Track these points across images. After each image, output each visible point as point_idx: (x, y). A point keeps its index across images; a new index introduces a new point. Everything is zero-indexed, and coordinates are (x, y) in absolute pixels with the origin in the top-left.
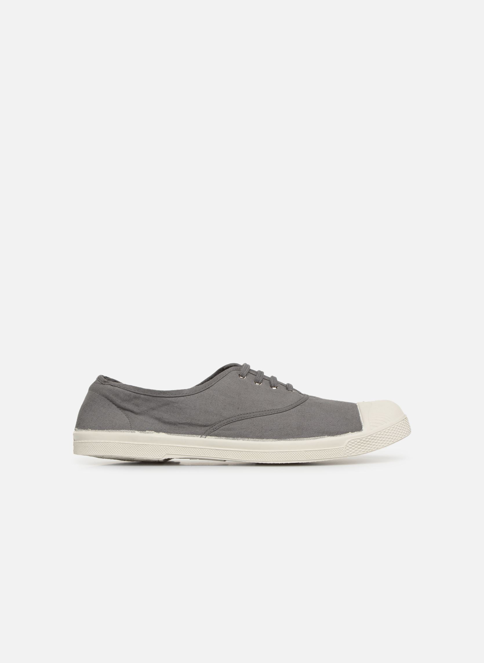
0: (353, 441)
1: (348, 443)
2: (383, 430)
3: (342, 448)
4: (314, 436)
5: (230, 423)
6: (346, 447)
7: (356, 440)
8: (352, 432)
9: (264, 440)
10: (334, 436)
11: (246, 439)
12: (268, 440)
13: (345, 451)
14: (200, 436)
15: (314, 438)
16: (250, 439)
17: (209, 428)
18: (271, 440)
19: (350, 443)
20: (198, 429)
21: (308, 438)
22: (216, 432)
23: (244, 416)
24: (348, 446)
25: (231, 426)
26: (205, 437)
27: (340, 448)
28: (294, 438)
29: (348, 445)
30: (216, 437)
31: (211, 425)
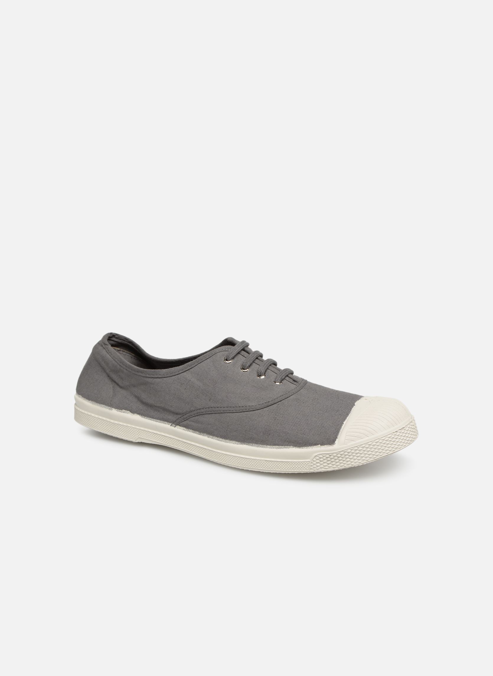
0: (321, 456)
1: (314, 457)
2: (362, 445)
3: (308, 462)
4: (279, 445)
5: (200, 415)
6: (312, 461)
7: (324, 455)
8: (321, 445)
9: (228, 441)
10: (300, 447)
11: (211, 437)
12: (231, 441)
13: (311, 465)
14: (171, 424)
15: (278, 447)
16: (214, 437)
17: (180, 416)
18: (234, 442)
19: (318, 458)
20: (171, 417)
21: (272, 446)
22: (185, 423)
23: (214, 409)
24: (314, 461)
25: (201, 418)
26: (174, 426)
27: (306, 462)
28: (257, 444)
29: (315, 459)
30: (184, 428)
31: (183, 414)
